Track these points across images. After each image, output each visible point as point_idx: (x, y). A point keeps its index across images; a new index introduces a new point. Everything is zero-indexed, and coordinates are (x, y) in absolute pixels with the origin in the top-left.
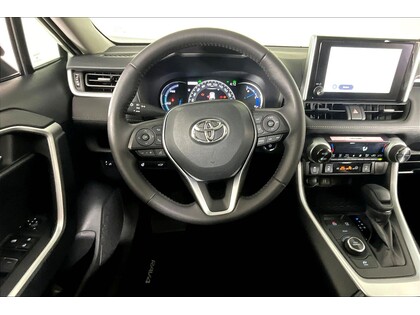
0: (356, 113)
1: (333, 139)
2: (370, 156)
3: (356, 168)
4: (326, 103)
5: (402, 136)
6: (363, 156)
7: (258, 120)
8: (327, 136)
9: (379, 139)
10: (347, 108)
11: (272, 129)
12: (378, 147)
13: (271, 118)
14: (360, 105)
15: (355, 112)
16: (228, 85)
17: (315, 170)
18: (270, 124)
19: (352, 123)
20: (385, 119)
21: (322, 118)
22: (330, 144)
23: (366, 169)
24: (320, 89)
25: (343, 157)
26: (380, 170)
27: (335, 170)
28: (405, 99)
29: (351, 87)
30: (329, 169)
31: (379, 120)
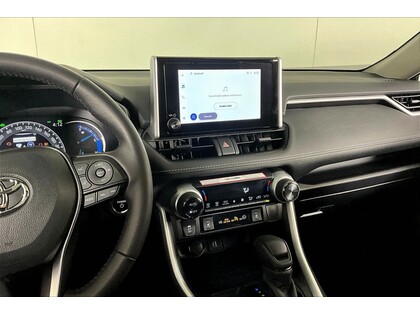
0: (227, 147)
1: (204, 183)
2: (254, 200)
3: (244, 217)
4: (190, 139)
5: (287, 168)
6: (247, 200)
7: (81, 170)
8: (194, 180)
9: (261, 175)
10: (216, 142)
11: (104, 181)
12: (261, 186)
13: (100, 165)
14: (230, 137)
15: (226, 145)
16: (50, 126)
17: (190, 230)
18: (99, 174)
19: (224, 160)
20: (266, 150)
21: (187, 158)
22: (200, 190)
23: (256, 217)
24: (175, 122)
25: (220, 205)
26: (274, 215)
27: (217, 226)
28: (281, 124)
29: (214, 115)
30: (209, 225)
31: (259, 151)
